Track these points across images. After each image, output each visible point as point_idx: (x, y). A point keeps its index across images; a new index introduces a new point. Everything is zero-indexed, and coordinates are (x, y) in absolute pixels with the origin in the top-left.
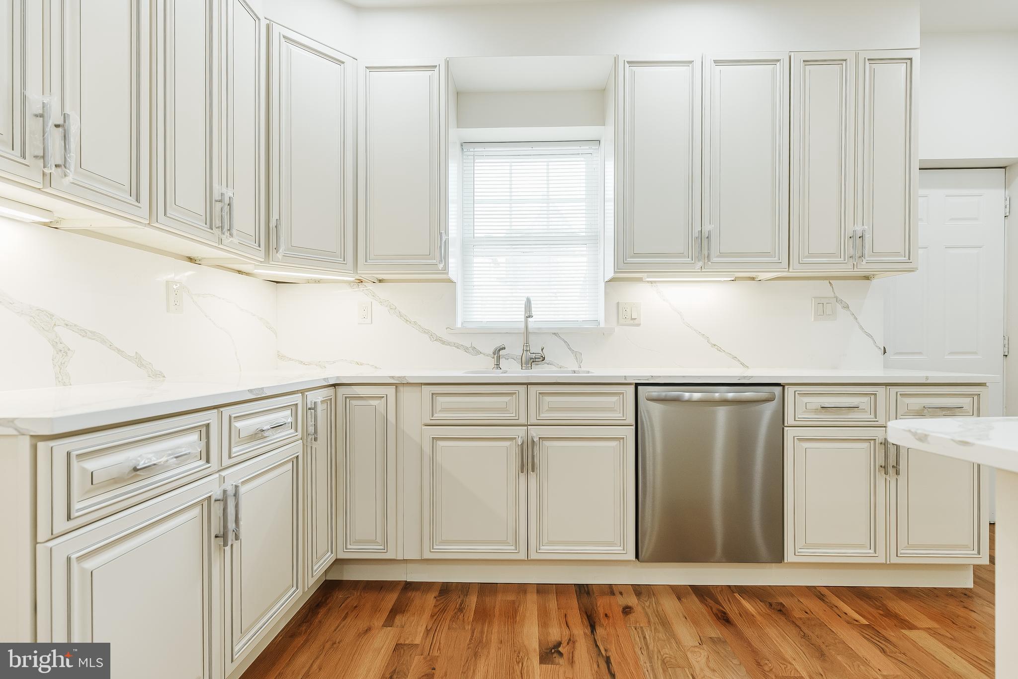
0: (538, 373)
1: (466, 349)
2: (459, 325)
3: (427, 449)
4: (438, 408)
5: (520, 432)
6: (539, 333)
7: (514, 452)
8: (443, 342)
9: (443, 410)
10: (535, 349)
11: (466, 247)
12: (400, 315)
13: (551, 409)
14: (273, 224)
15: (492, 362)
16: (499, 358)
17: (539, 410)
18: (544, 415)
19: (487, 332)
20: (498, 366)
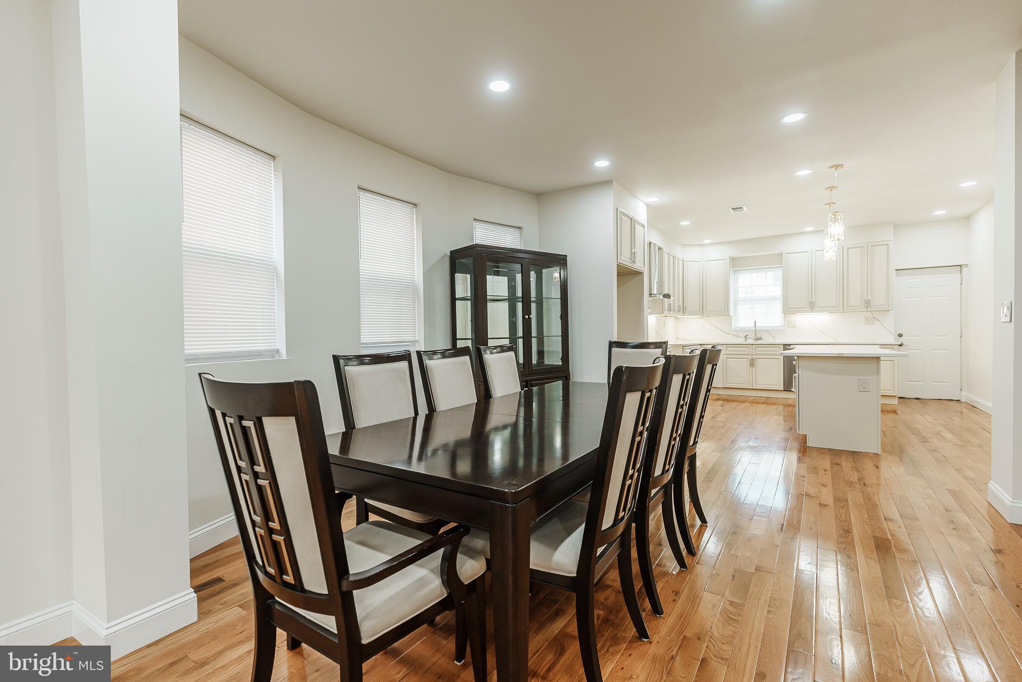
0: (759, 342)
1: (736, 336)
2: (733, 328)
3: (725, 361)
4: (728, 350)
5: (750, 357)
6: (760, 331)
7: (749, 361)
8: (728, 334)
9: (729, 351)
10: (758, 336)
11: (736, 303)
12: (714, 326)
13: (759, 351)
14: (684, 306)
15: (744, 339)
16: (746, 338)
17: (755, 351)
18: (757, 353)
19: (742, 330)
20: (746, 341)
